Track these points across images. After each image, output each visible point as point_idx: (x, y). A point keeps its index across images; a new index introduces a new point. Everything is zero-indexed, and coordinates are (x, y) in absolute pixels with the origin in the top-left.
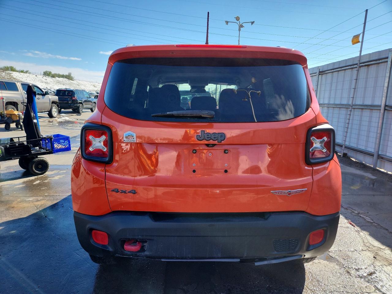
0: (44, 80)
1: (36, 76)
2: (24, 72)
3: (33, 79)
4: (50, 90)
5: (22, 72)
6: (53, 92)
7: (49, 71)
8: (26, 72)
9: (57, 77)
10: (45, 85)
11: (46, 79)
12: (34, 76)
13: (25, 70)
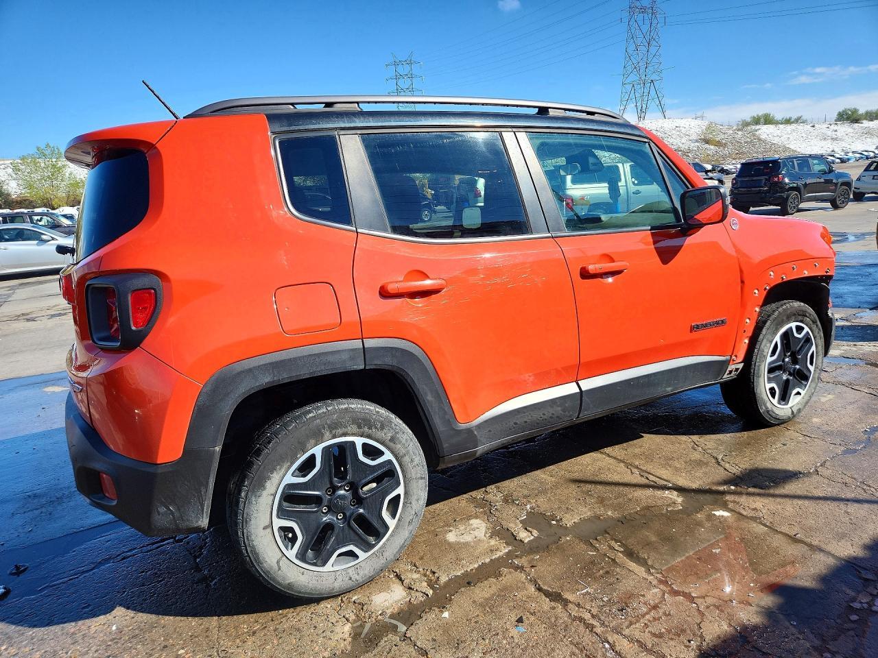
0: (829, 133)
1: (813, 126)
2: (793, 120)
3: (804, 135)
4: (833, 156)
5: (788, 122)
6: (838, 160)
7: (852, 107)
8: (797, 121)
9: (864, 121)
10: (829, 145)
11: (836, 131)
12: (808, 127)
13: (794, 117)
